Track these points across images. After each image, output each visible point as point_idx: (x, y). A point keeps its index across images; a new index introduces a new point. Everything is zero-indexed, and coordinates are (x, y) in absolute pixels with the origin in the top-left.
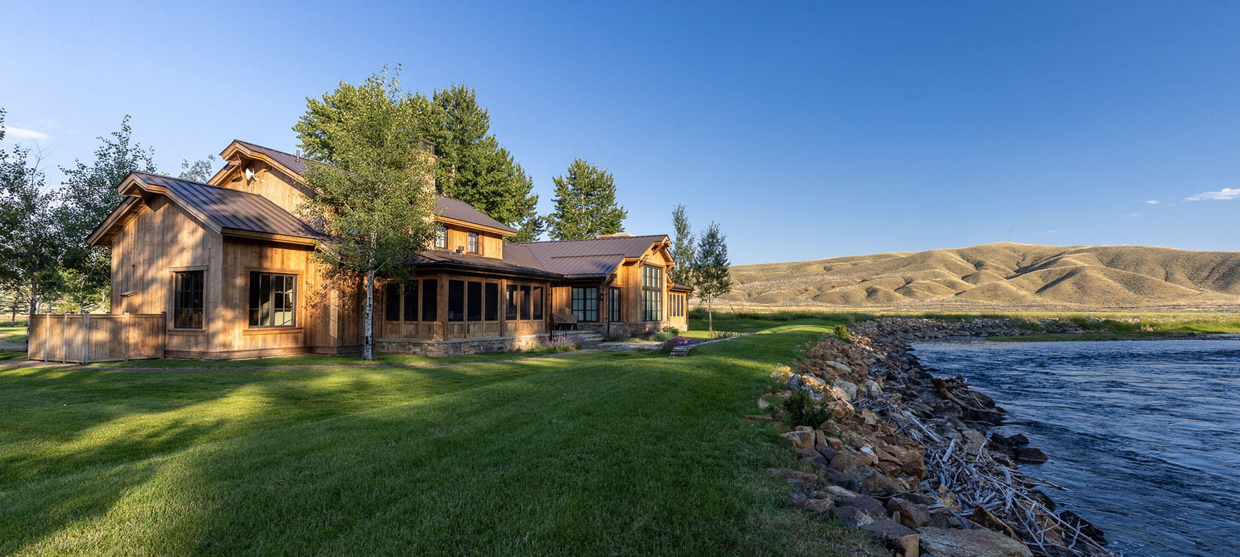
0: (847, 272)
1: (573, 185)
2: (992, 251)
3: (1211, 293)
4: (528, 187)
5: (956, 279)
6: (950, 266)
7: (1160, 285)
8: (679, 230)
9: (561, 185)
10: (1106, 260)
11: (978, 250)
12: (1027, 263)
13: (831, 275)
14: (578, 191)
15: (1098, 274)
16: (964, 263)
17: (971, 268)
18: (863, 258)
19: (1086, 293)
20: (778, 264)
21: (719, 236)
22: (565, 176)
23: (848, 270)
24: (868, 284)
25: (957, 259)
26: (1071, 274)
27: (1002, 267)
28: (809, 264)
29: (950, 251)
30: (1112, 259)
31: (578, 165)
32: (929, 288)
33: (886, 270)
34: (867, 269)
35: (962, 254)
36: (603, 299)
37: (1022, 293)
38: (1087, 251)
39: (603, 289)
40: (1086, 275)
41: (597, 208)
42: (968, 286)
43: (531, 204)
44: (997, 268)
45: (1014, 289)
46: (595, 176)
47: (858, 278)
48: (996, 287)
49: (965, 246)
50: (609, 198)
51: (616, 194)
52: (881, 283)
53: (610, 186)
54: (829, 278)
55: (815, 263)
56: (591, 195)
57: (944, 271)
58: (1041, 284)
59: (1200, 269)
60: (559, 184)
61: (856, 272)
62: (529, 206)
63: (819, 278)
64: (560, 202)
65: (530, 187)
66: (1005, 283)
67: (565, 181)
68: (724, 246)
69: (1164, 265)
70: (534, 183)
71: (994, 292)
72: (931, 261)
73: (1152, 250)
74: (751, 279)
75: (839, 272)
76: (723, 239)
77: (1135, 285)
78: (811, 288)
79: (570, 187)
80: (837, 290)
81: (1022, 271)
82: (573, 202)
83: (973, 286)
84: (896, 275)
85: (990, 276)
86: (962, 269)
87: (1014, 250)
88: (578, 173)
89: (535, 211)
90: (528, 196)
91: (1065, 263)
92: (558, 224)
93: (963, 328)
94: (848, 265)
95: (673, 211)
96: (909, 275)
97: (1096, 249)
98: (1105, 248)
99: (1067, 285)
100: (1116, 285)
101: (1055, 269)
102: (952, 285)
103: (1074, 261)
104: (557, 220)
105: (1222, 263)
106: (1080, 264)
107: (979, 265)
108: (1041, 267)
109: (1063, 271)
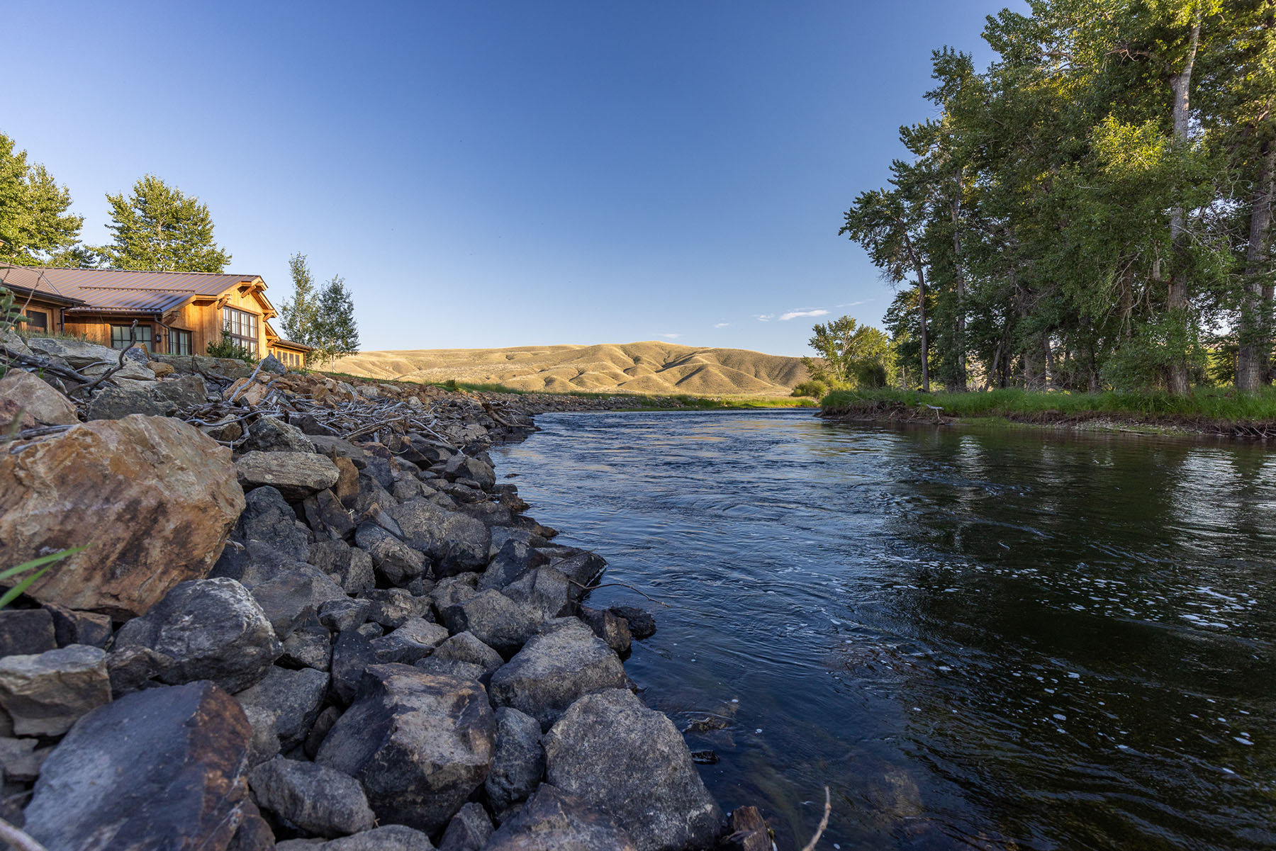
0: (528, 362)
1: (144, 210)
2: (647, 348)
3: (778, 387)
4: (62, 202)
5: (619, 371)
6: (615, 359)
7: (752, 380)
8: (299, 282)
9: (120, 207)
10: (722, 359)
11: (636, 346)
12: (671, 360)
13: (513, 363)
14: (150, 219)
15: (715, 370)
16: (625, 358)
17: (631, 361)
18: (542, 348)
19: (708, 386)
20: (460, 350)
21: (344, 292)
22: (128, 197)
23: (529, 359)
24: (546, 374)
25: (620, 353)
26: (700, 369)
27: (653, 362)
28: (491, 352)
29: (616, 346)
30: (726, 358)
31: (151, 187)
32: (597, 379)
33: (563, 361)
34: (546, 359)
35: (624, 349)
36: (160, 341)
37: (667, 384)
38: (710, 351)
39: (160, 329)
40: (708, 371)
41: (184, 247)
42: (628, 377)
43: (71, 228)
44: (650, 363)
45: (660, 381)
46: (177, 204)
47: (538, 367)
48: (648, 379)
49: (627, 342)
50: (204, 236)
51: (214, 232)
52: (557, 373)
53: (203, 220)
54: (510, 366)
55: (498, 351)
56: (174, 228)
57: (610, 364)
58: (680, 377)
59: (773, 369)
60: (119, 207)
61: (536, 362)
62: (66, 230)
63: (501, 366)
64: (121, 230)
65: (65, 202)
66: (654, 376)
67: (127, 201)
68: (351, 305)
69: (755, 366)
70: (73, 196)
71: (647, 380)
72: (600, 355)
73: (749, 353)
74: (429, 365)
75: (520, 362)
76: (348, 296)
77: (738, 380)
78: (493, 376)
79: (139, 213)
80: (518, 379)
81: (667, 366)
82: (144, 232)
83: (632, 378)
84: (571, 366)
85: (645, 370)
86: (624, 362)
87: (662, 348)
88: (149, 196)
89: (77, 238)
90: (63, 216)
91: (697, 361)
92: (117, 260)
93: (599, 404)
94: (529, 355)
95: (290, 258)
96: (582, 366)
97: (715, 351)
98: (721, 350)
99: (696, 379)
100: (727, 379)
101: (689, 365)
102: (615, 376)
103: (701, 359)
104: (116, 254)
105: (786, 365)
106: (706, 362)
107: (637, 360)
108: (680, 364)
109: (695, 367)
